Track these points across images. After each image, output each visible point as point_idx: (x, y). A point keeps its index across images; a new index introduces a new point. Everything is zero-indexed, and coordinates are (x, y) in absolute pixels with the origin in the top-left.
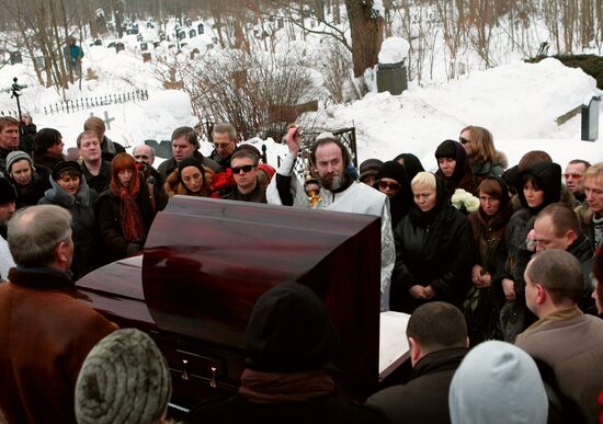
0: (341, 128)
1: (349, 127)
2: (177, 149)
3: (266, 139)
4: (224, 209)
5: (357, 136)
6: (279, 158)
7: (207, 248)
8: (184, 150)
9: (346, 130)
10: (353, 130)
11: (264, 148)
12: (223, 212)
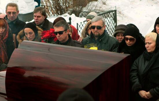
0: (110, 10)
1: (113, 10)
2: (36, 18)
3: (71, 14)
4: (49, 49)
5: (117, 14)
6: (77, 24)
7: (40, 68)
8: (40, 19)
9: (112, 11)
10: (115, 11)
11: (70, 19)
12: (49, 50)
